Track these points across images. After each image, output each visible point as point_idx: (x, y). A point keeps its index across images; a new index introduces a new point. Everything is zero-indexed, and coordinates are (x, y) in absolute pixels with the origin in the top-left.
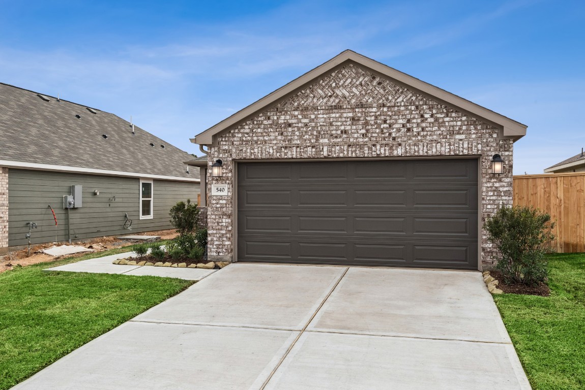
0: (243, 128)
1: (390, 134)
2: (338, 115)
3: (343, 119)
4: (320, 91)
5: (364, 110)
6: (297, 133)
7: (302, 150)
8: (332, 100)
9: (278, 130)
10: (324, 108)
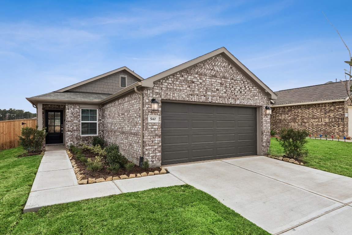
0: (168, 79)
1: (235, 93)
2: (215, 81)
3: (217, 83)
4: (207, 66)
5: (225, 80)
6: (197, 87)
7: (199, 97)
8: (213, 71)
9: (187, 84)
10: (209, 75)
